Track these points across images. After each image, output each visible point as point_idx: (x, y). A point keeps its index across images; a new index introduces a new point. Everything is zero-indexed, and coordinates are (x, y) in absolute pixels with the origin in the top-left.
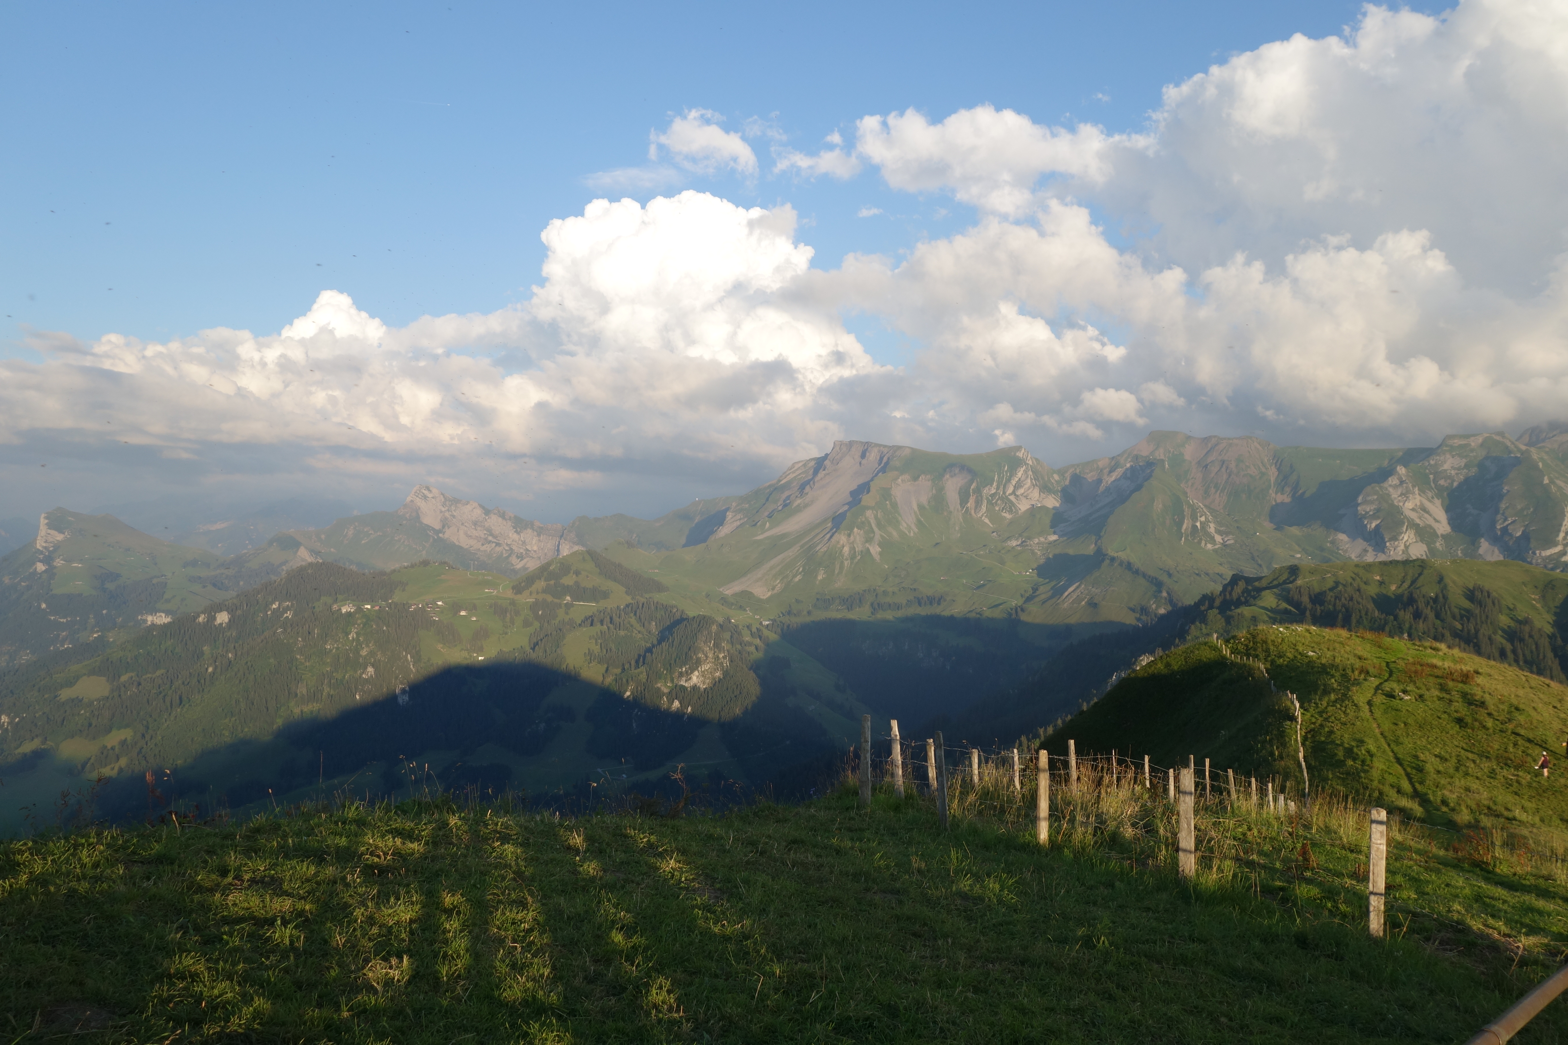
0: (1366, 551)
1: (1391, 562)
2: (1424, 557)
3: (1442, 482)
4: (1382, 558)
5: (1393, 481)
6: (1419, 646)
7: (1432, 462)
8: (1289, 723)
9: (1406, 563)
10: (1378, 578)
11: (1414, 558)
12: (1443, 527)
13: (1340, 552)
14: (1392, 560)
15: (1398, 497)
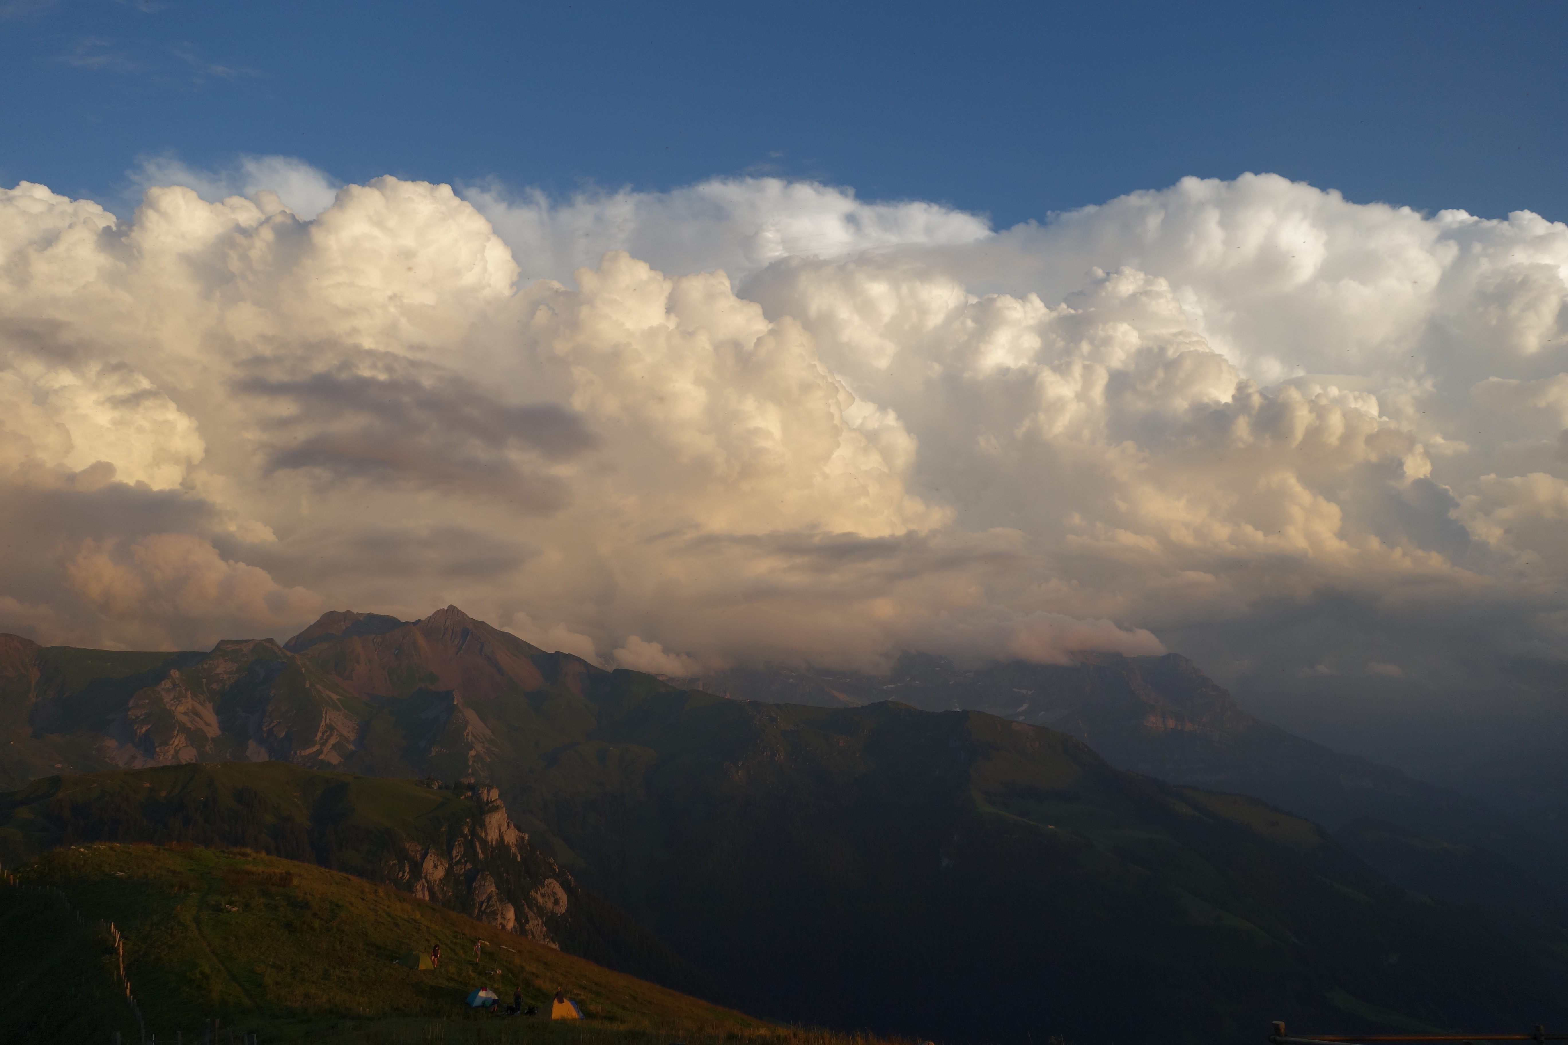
0: (134, 757)
1: (162, 768)
2: (194, 761)
3: (214, 686)
4: (151, 764)
5: (166, 684)
6: (228, 853)
7: (206, 666)
8: (108, 956)
9: (178, 768)
10: (148, 785)
11: (184, 763)
12: (213, 730)
13: (107, 759)
14: (162, 765)
15: (171, 700)
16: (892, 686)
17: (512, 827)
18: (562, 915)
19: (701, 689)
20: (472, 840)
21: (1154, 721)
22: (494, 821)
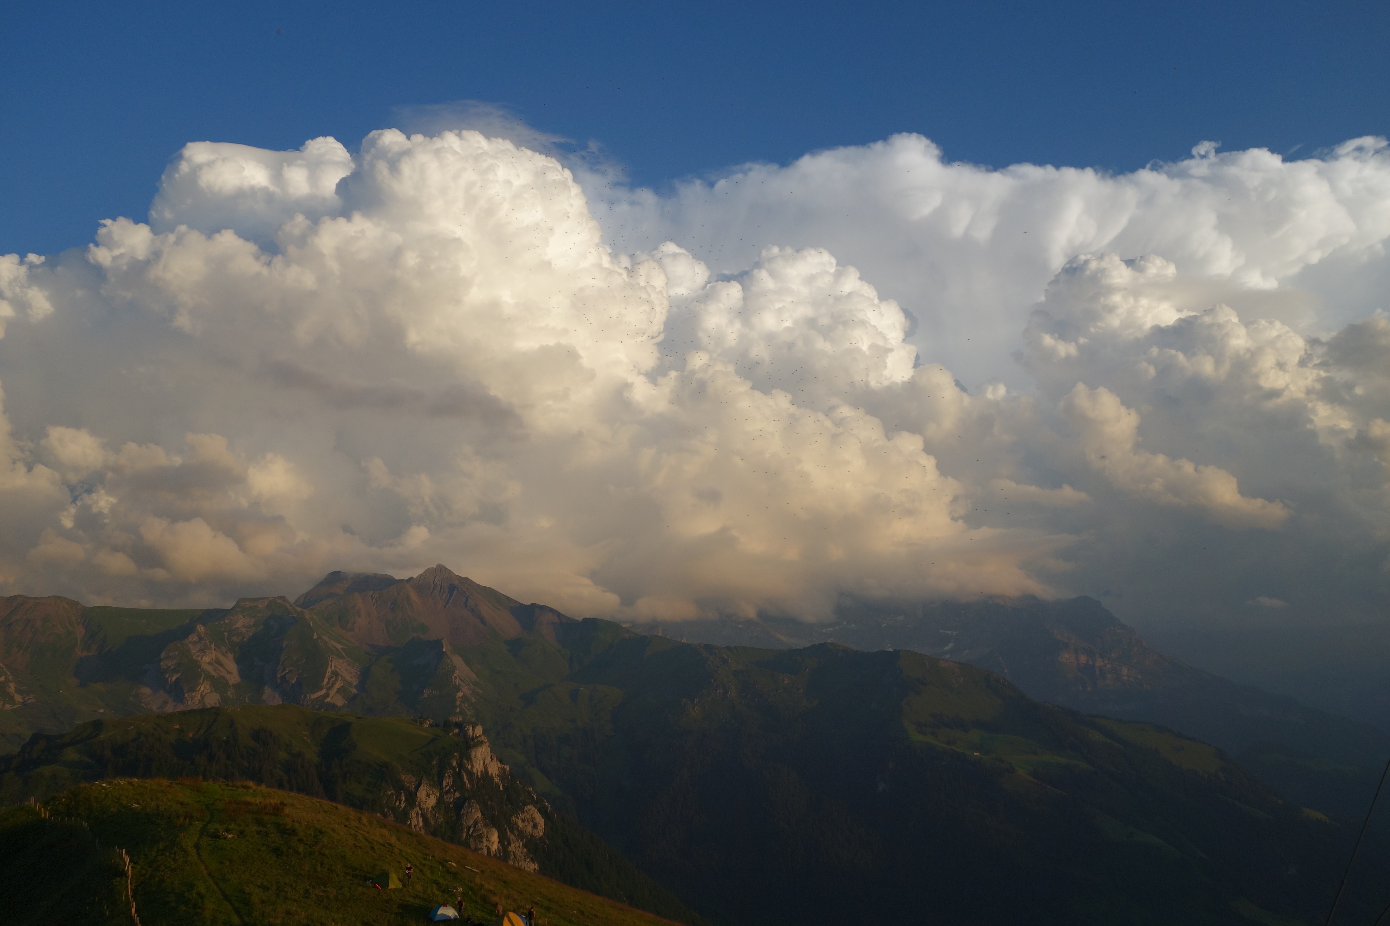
0: (166, 703)
1: (189, 711)
2: (218, 705)
3: (234, 639)
4: (181, 708)
5: (193, 638)
6: (232, 786)
7: (227, 621)
8: (118, 879)
9: (204, 711)
10: (177, 727)
11: (209, 706)
12: (234, 677)
13: (143, 705)
14: (189, 709)
15: (197, 652)
16: (831, 629)
17: (495, 759)
18: (540, 838)
19: (660, 634)
20: (460, 773)
21: (1068, 657)
22: (479, 755)
